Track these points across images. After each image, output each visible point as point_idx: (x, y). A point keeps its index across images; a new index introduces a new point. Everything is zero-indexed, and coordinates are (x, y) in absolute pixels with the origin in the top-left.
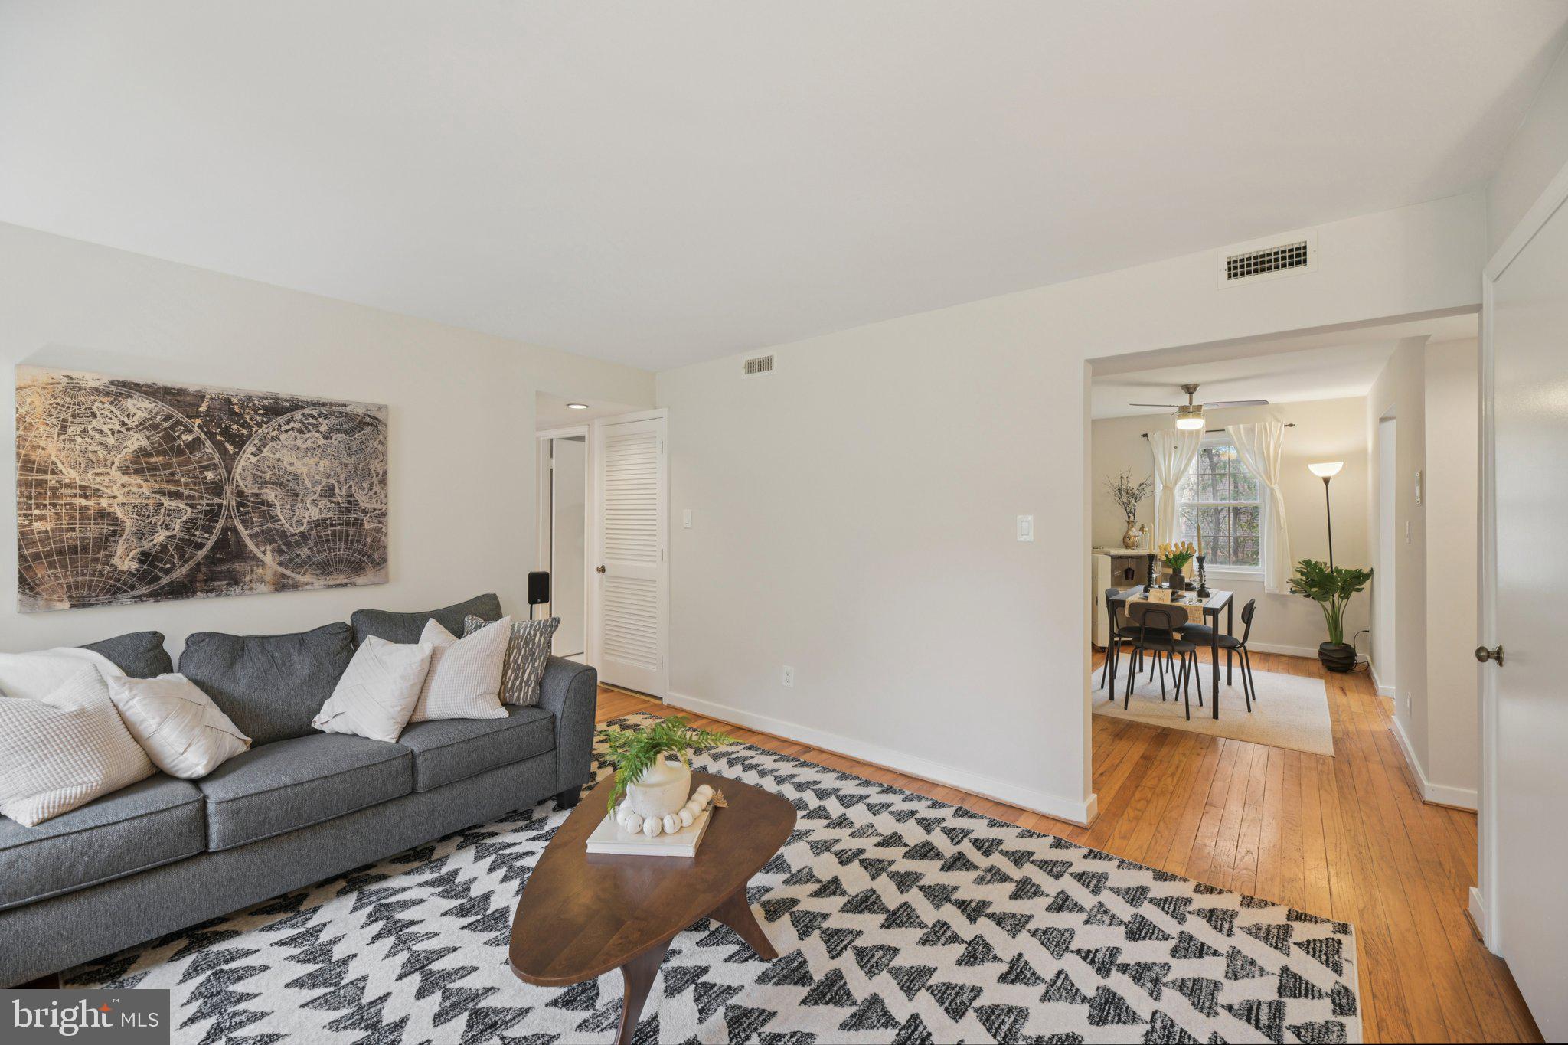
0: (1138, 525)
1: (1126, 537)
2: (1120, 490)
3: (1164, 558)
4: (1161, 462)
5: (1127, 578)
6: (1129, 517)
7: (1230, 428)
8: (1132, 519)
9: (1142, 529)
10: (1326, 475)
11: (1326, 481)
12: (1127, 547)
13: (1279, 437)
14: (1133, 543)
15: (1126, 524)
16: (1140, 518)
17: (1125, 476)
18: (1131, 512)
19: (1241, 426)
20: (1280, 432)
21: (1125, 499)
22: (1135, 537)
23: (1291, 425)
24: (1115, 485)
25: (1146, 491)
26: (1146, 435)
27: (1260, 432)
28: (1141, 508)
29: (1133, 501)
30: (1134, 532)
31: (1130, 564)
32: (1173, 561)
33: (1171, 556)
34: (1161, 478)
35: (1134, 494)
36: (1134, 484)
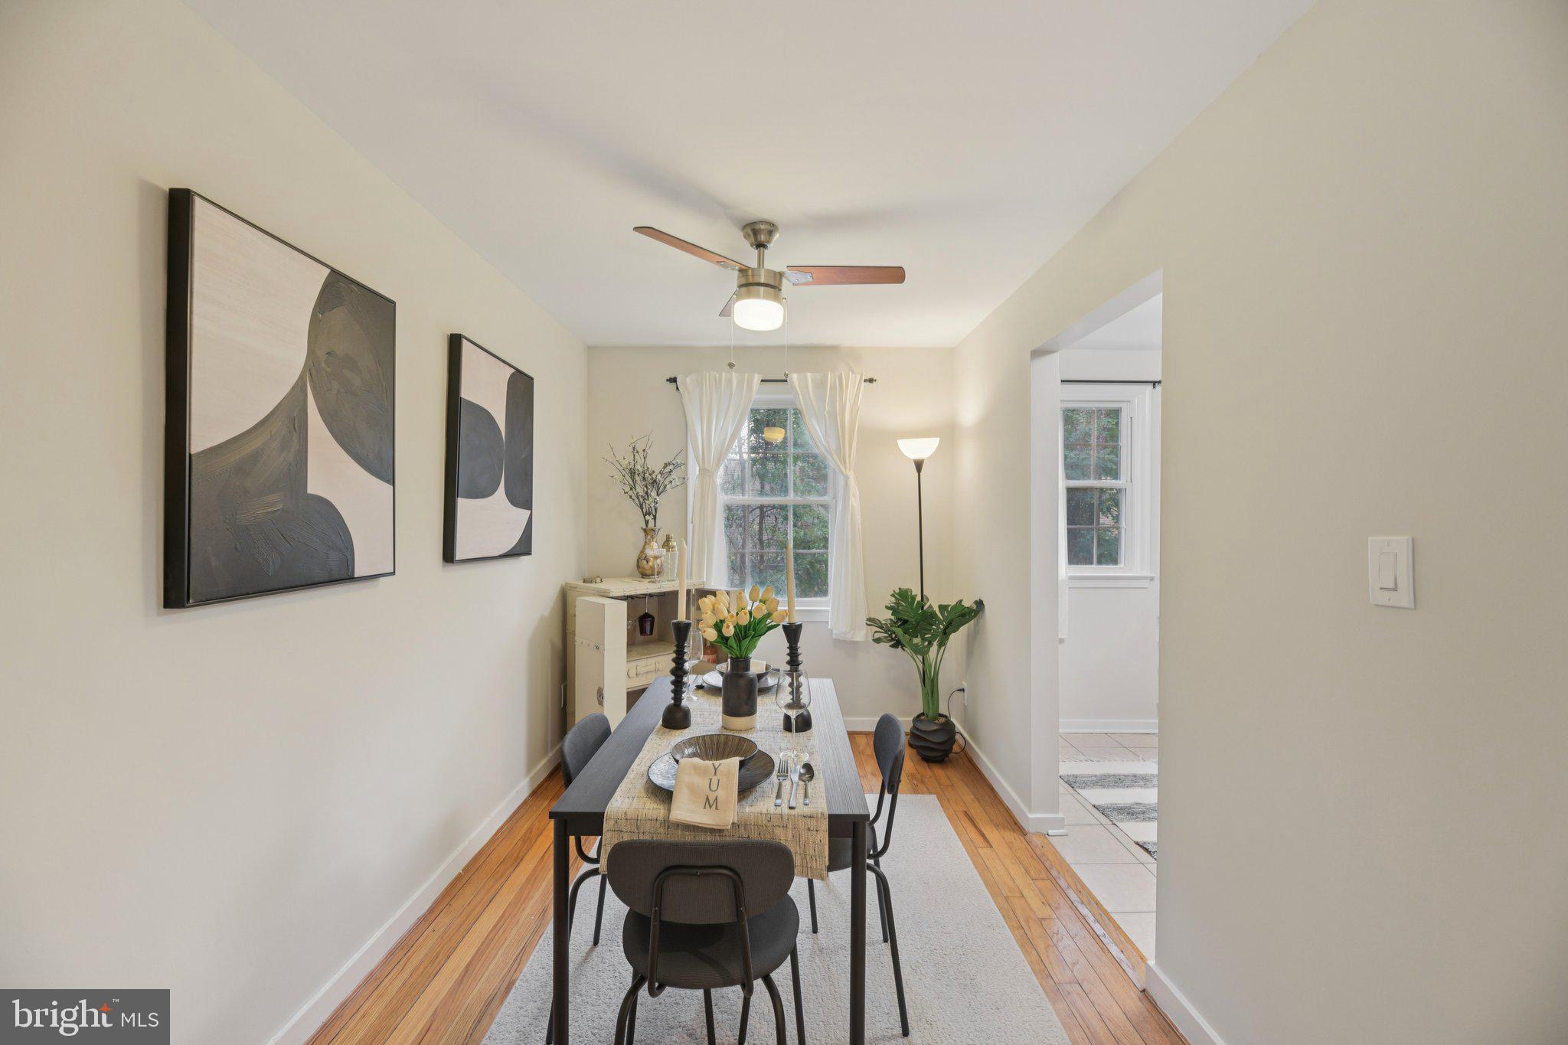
0: (661, 537)
1: (642, 558)
2: (632, 473)
3: (712, 635)
4: (697, 428)
5: (643, 632)
6: (647, 522)
7: (794, 377)
8: (651, 524)
9: (667, 544)
10: (919, 456)
11: (919, 465)
12: (644, 575)
13: (857, 395)
14: (652, 568)
15: (642, 534)
16: (665, 523)
17: (640, 448)
18: (650, 513)
19: (809, 375)
20: (859, 388)
21: (640, 490)
22: (656, 558)
23: (871, 381)
24: (625, 463)
25: (674, 475)
26: (673, 380)
27: (833, 388)
28: (665, 504)
29: (653, 494)
30: (655, 549)
31: (650, 608)
32: (732, 642)
33: (729, 631)
34: (697, 457)
35: (654, 482)
36: (655, 464)
